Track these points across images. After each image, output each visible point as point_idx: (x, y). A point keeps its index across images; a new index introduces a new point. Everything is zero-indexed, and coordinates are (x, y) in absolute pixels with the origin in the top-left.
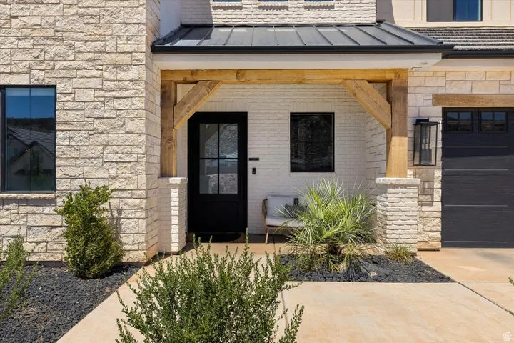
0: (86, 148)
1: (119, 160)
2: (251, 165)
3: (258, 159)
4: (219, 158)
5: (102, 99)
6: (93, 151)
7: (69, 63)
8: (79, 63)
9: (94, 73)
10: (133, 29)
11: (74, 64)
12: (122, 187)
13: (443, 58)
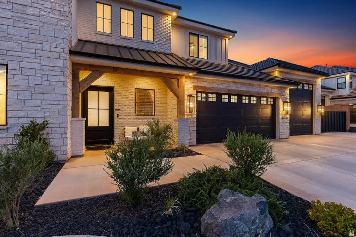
0: (29, 101)
1: (51, 108)
2: (116, 112)
3: (119, 110)
4: (98, 109)
5: (41, 75)
6: (34, 103)
7: (17, 53)
8: (25, 54)
9: (36, 61)
10: (61, 41)
11: (21, 54)
12: (54, 122)
13: (198, 72)
